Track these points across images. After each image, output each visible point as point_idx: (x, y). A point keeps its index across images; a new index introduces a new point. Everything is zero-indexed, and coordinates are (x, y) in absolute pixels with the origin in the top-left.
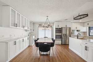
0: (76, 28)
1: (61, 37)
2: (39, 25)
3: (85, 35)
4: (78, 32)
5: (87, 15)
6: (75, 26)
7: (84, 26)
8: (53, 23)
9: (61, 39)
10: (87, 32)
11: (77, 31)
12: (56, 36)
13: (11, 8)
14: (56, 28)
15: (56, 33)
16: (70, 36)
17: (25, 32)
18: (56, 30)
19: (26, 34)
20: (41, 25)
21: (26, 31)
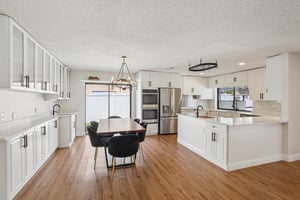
0: (193, 90)
1: (156, 115)
2: (90, 78)
3: (209, 107)
4: (195, 100)
5: (215, 65)
6: (189, 85)
7: (208, 87)
8: (135, 74)
9: (157, 120)
10: (213, 100)
11: (195, 97)
12: (144, 111)
13: (13, 23)
14: (144, 91)
15: (144, 103)
16: (180, 112)
17: (42, 100)
18: (143, 96)
19: (46, 107)
20: (96, 78)
21: (45, 99)
